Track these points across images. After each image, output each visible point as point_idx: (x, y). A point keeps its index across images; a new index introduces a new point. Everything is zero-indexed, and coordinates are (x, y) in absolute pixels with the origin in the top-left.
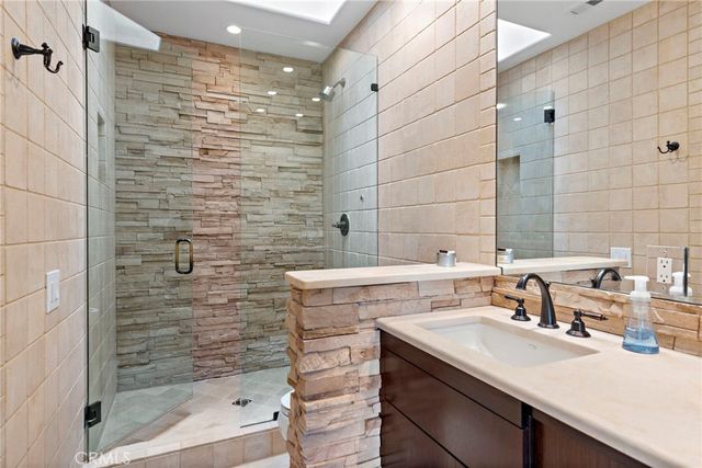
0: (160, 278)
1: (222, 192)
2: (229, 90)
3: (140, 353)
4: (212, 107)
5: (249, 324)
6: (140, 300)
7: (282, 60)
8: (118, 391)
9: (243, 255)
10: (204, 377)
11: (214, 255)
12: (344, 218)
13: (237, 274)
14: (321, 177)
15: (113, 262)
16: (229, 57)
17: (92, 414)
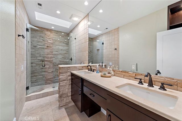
0: (39, 68)
1: (51, 54)
2: (52, 37)
3: (35, 80)
4: (49, 40)
5: (55, 75)
6: (35, 71)
7: (61, 32)
8: (31, 87)
9: (54, 64)
10: (47, 84)
11: (49, 64)
12: (71, 58)
13: (53, 67)
14: (68, 51)
15: (30, 65)
16: (52, 31)
17: (27, 88)
